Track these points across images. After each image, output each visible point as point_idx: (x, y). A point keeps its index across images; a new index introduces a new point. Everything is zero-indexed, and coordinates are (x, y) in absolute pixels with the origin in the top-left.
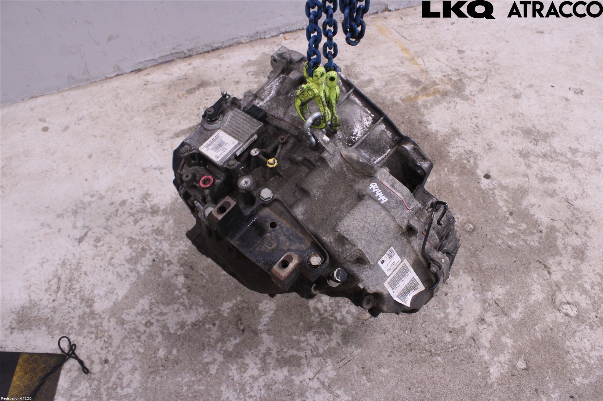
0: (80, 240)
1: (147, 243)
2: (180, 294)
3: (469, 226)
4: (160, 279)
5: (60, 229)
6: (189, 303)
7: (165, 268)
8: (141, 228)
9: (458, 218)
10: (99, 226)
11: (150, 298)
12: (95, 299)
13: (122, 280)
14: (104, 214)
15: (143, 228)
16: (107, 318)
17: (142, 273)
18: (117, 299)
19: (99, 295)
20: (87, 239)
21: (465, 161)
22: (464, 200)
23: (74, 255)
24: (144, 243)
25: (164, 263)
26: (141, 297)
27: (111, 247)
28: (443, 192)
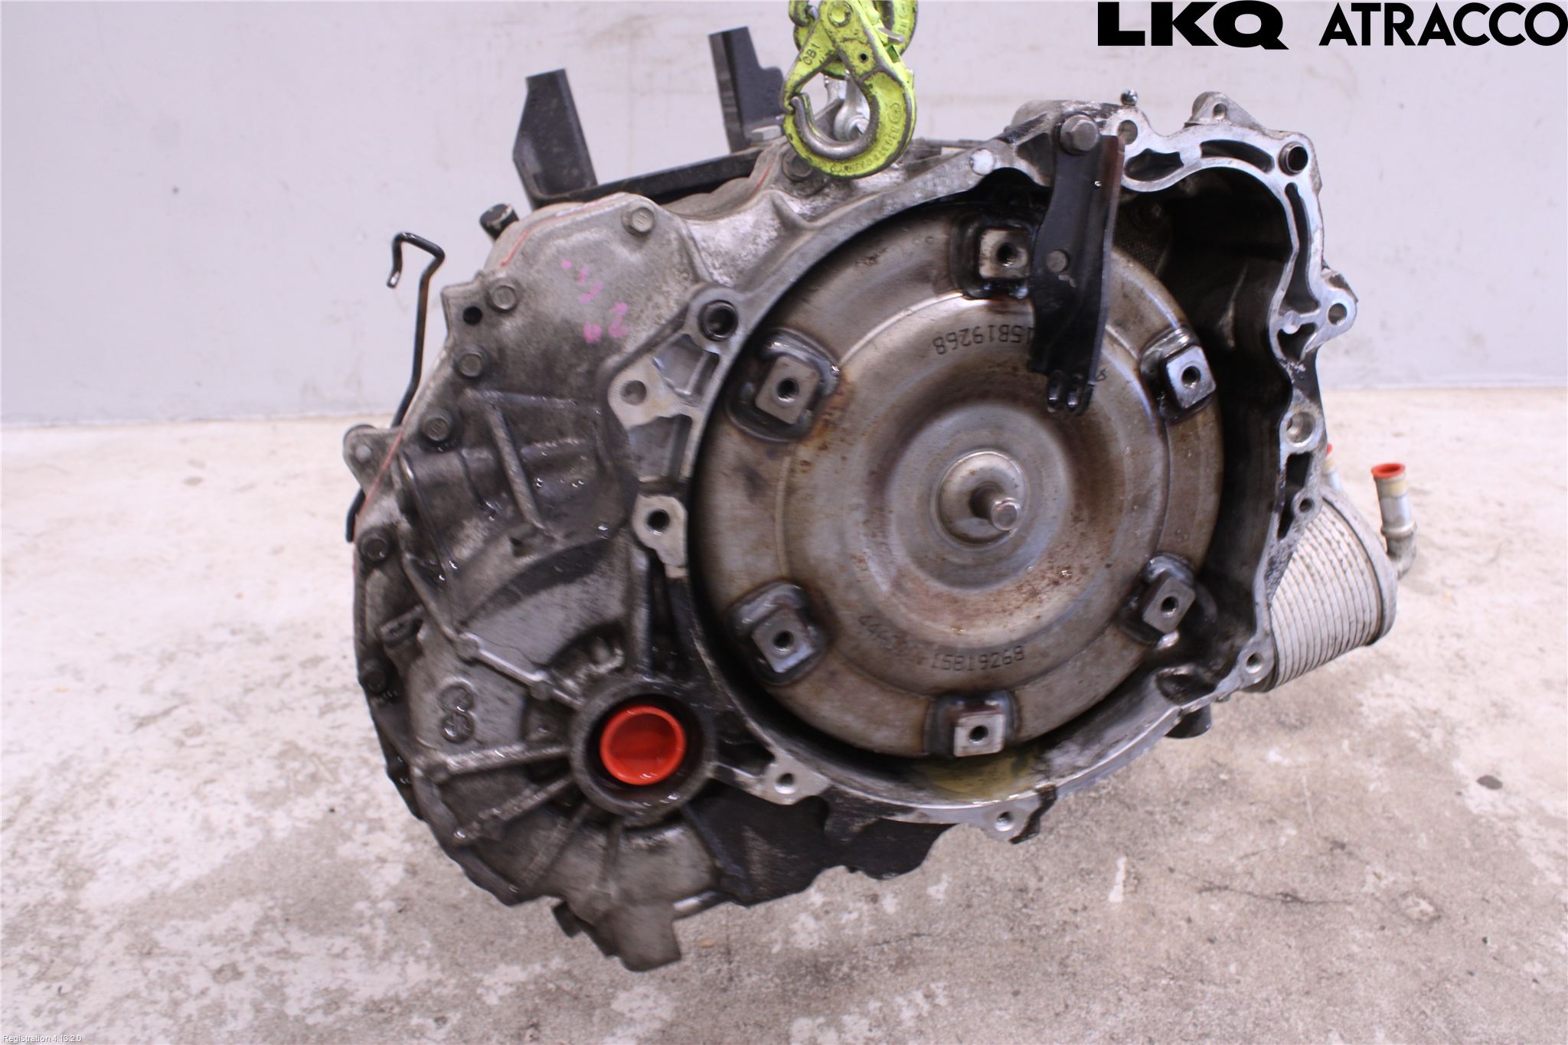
0: (142, 723)
1: (332, 766)
2: (369, 913)
3: (1417, 904)
4: (325, 862)
5: (104, 687)
6: (386, 942)
7: (355, 837)
8: (333, 728)
9: (1378, 876)
10: (215, 701)
11: (270, 903)
12: (100, 872)
13: (207, 840)
14: (246, 676)
15: (339, 727)
16: (108, 927)
17: (279, 835)
18: (167, 885)
19: (118, 863)
20: (163, 723)
21: (1413, 734)
22: (1405, 830)
23: (106, 751)
24: (323, 764)
25: (360, 821)
26: (243, 895)
27: (223, 754)
28: (1329, 799)
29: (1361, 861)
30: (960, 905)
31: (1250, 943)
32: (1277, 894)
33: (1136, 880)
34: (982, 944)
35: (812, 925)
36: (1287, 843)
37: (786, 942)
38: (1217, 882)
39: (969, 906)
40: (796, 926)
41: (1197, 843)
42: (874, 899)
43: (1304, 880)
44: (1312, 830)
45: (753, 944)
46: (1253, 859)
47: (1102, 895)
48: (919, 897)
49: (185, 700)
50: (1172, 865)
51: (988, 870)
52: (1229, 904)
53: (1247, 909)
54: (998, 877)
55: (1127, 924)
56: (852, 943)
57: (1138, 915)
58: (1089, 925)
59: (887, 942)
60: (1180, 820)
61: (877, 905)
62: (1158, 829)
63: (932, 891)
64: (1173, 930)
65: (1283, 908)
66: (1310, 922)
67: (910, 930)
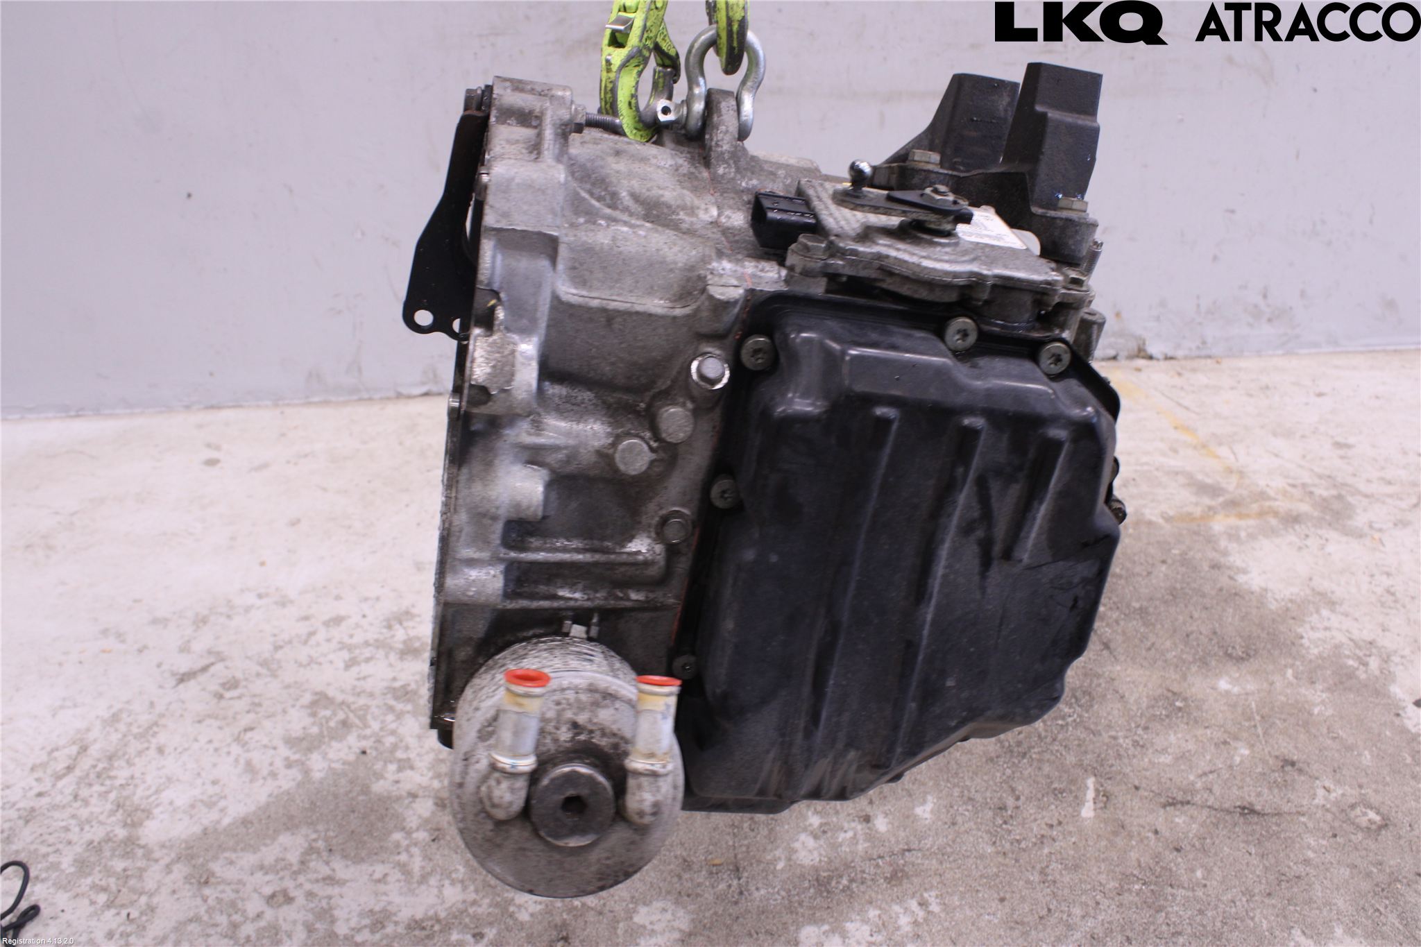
0: (183, 678)
1: (361, 713)
2: (405, 843)
3: (1365, 814)
4: (361, 798)
5: (145, 647)
6: (423, 868)
7: (386, 775)
8: (358, 679)
9: (1328, 790)
10: (247, 657)
11: (314, 836)
12: (156, 811)
13: (251, 781)
14: (275, 635)
15: (364, 678)
16: (167, 860)
17: (317, 775)
18: (218, 822)
19: (171, 803)
20: (202, 678)
21: (1351, 662)
22: (1349, 748)
23: (152, 704)
24: (352, 711)
25: (391, 762)
26: (288, 829)
27: (260, 705)
28: (1278, 722)
29: (1310, 777)
30: (946, 823)
31: (1213, 851)
32: (1235, 807)
33: (1104, 798)
34: (968, 857)
35: (811, 842)
36: (1242, 762)
37: (790, 859)
38: (1179, 798)
39: (954, 824)
40: (797, 845)
41: (1159, 763)
42: (867, 819)
43: (1259, 795)
44: (1263, 750)
45: (759, 862)
46: (1211, 776)
47: (1075, 811)
48: (908, 817)
49: (220, 657)
50: (1137, 783)
51: (969, 791)
52: (1192, 817)
53: (1208, 821)
54: (978, 797)
55: (1099, 836)
56: (850, 859)
57: (1109, 829)
58: (1064, 838)
59: (880, 857)
60: (1141, 743)
61: (869, 825)
62: (1122, 752)
63: (919, 811)
64: (1142, 841)
65: (1242, 820)
66: (1267, 831)
67: (901, 846)
